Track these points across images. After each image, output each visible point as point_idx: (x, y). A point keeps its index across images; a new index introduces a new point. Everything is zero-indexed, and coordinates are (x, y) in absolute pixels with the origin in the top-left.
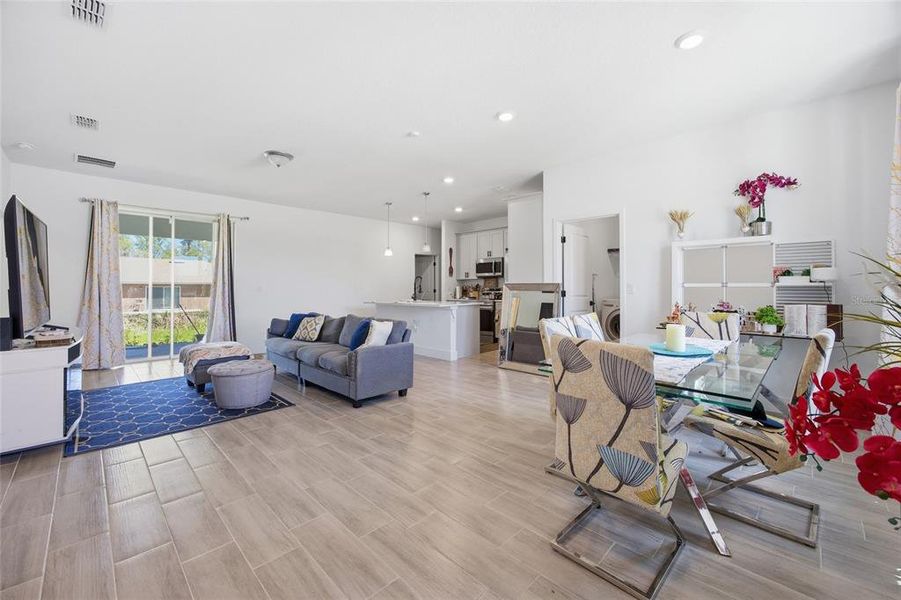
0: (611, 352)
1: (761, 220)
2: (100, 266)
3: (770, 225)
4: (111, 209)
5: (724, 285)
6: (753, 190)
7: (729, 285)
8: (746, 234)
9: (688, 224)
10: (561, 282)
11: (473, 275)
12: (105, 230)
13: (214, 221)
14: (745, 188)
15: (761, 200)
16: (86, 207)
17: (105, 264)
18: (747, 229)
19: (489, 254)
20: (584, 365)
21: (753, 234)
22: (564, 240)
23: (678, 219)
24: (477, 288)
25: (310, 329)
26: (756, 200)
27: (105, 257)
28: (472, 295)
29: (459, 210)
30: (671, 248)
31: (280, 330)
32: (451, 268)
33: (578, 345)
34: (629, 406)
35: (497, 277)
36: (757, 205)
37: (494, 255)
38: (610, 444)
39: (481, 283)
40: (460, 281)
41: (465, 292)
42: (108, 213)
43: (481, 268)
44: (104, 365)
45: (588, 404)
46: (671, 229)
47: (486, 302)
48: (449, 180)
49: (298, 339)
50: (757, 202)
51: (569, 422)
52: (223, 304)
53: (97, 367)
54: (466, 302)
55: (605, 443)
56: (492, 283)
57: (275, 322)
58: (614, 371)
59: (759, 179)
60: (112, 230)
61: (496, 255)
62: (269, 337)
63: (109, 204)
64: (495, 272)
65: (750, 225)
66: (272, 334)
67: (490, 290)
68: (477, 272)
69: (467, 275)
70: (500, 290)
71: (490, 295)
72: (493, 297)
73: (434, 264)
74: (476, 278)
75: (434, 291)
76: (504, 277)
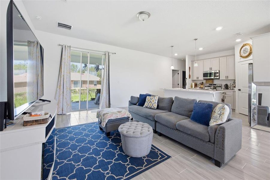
2: (64, 72)
4: (69, 49)
11: (201, 78)
12: (66, 57)
13: (103, 54)
16: (60, 48)
17: (66, 71)
19: (211, 69)
24: (202, 83)
25: (152, 102)
27: (66, 67)
28: (200, 86)
31: (135, 102)
32: (190, 75)
35: (215, 79)
39: (204, 82)
40: (193, 81)
41: (196, 85)
42: (67, 50)
43: (205, 75)
44: (64, 113)
48: (219, 29)
49: (147, 107)
52: (106, 89)
53: (61, 113)
56: (210, 82)
57: (132, 97)
60: (68, 57)
62: (130, 105)
63: (68, 46)
64: (215, 76)
66: (131, 103)
67: (210, 85)
68: (203, 77)
69: (198, 78)
70: (215, 85)
71: (211, 87)
72: (213, 88)
73: (178, 74)
74: (203, 79)
75: (178, 84)
76: (220, 79)
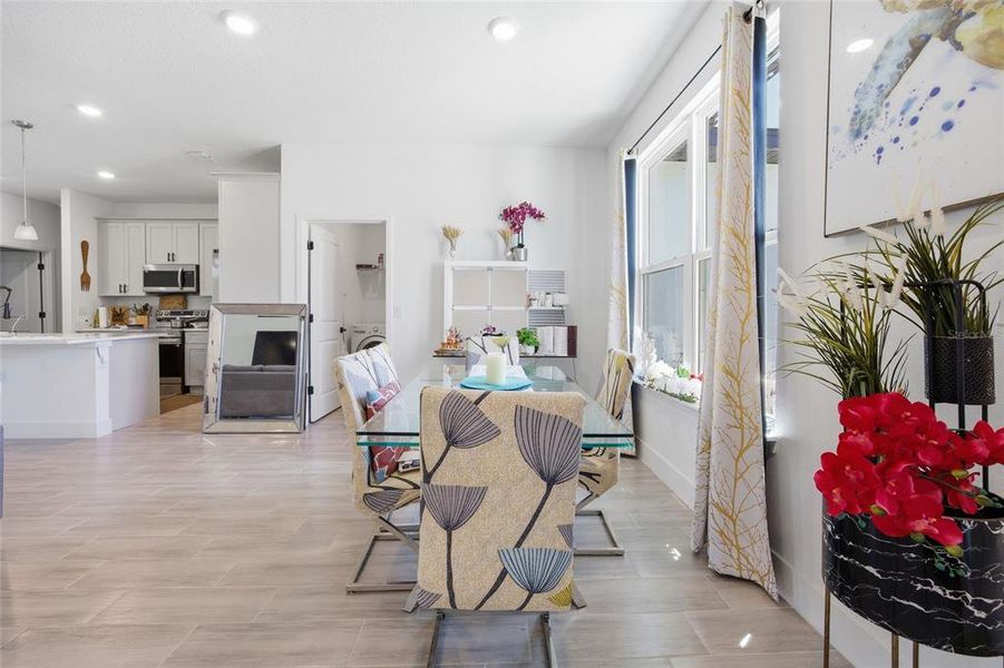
0: (532, 407)
1: (521, 246)
3: (526, 252)
5: (489, 308)
6: (515, 217)
7: (494, 308)
8: (508, 259)
9: (459, 241)
10: (306, 302)
11: (137, 288)
14: (509, 214)
15: (521, 228)
18: (510, 253)
19: (171, 257)
20: (489, 431)
21: (514, 259)
22: (311, 246)
23: (450, 234)
24: (145, 310)
26: (517, 227)
28: (133, 321)
29: (106, 175)
30: (443, 266)
32: (85, 276)
33: (477, 402)
34: (551, 481)
35: (185, 294)
36: (517, 231)
37: (179, 260)
38: (518, 545)
39: (154, 302)
40: (106, 299)
41: (118, 317)
43: (150, 278)
45: (489, 494)
46: (442, 245)
47: (168, 334)
48: (90, 111)
50: (517, 228)
51: (449, 527)
54: (122, 333)
55: (511, 546)
56: (176, 303)
58: (536, 435)
59: (521, 207)
61: (185, 260)
64: (183, 285)
65: (512, 250)
67: (172, 313)
68: (145, 285)
69: (124, 288)
70: (191, 313)
71: (173, 322)
72: (179, 324)
73: (41, 267)
74: (144, 294)
75: (42, 315)
76: (202, 294)
